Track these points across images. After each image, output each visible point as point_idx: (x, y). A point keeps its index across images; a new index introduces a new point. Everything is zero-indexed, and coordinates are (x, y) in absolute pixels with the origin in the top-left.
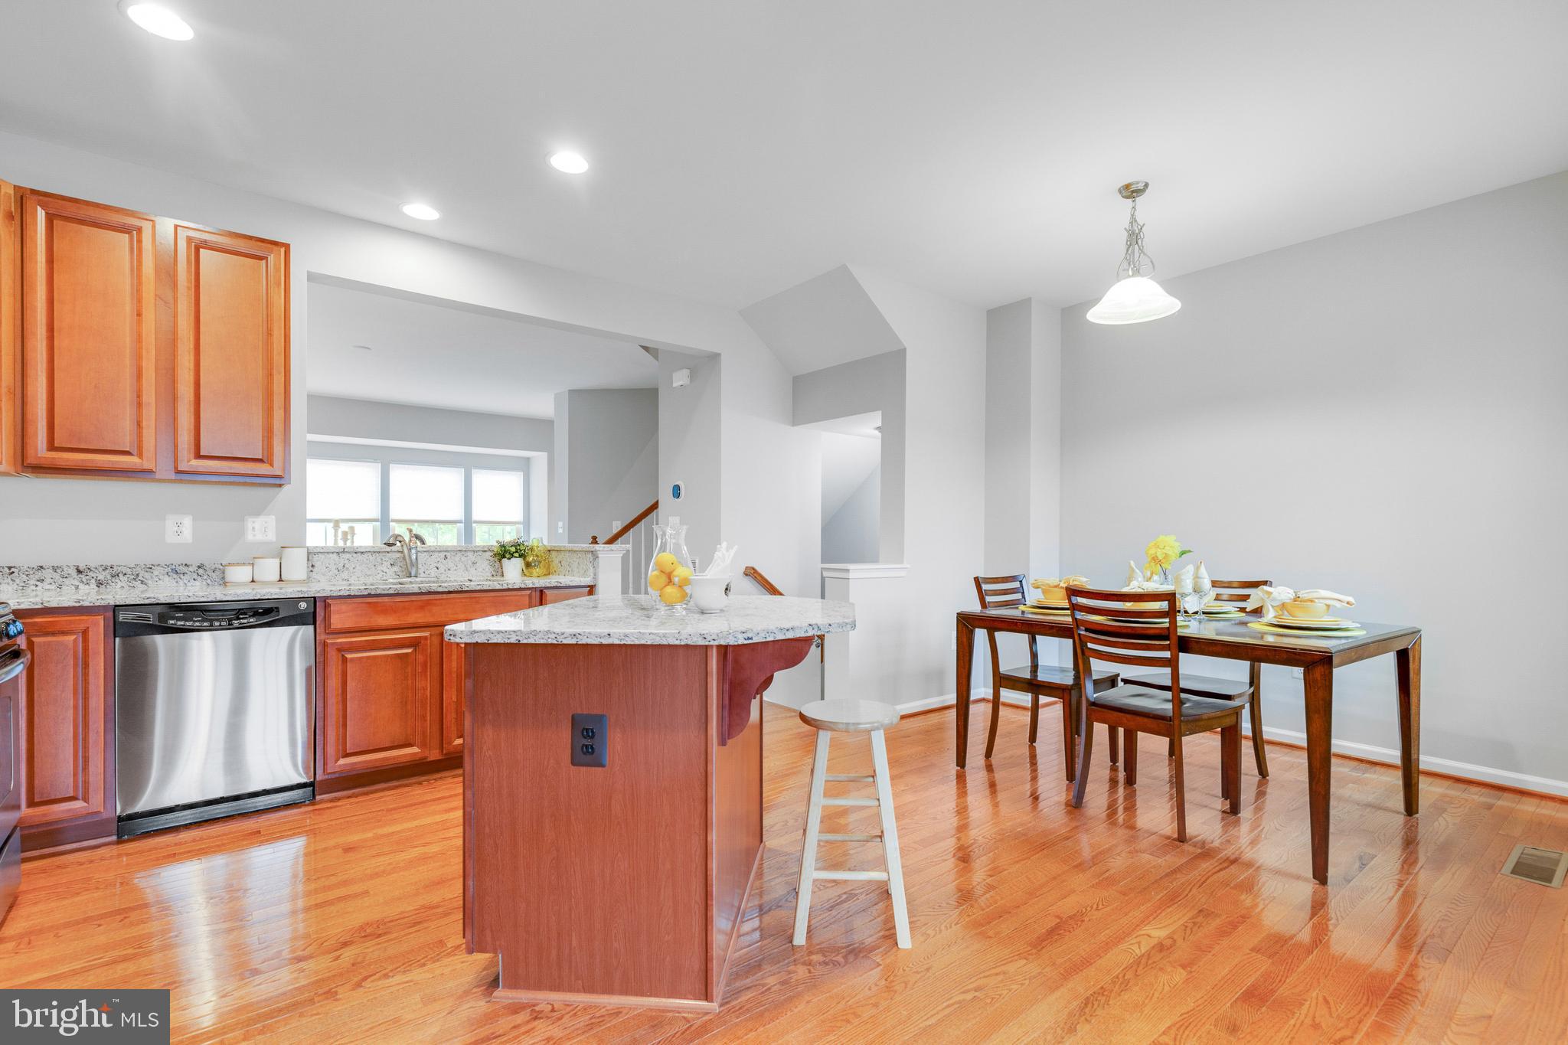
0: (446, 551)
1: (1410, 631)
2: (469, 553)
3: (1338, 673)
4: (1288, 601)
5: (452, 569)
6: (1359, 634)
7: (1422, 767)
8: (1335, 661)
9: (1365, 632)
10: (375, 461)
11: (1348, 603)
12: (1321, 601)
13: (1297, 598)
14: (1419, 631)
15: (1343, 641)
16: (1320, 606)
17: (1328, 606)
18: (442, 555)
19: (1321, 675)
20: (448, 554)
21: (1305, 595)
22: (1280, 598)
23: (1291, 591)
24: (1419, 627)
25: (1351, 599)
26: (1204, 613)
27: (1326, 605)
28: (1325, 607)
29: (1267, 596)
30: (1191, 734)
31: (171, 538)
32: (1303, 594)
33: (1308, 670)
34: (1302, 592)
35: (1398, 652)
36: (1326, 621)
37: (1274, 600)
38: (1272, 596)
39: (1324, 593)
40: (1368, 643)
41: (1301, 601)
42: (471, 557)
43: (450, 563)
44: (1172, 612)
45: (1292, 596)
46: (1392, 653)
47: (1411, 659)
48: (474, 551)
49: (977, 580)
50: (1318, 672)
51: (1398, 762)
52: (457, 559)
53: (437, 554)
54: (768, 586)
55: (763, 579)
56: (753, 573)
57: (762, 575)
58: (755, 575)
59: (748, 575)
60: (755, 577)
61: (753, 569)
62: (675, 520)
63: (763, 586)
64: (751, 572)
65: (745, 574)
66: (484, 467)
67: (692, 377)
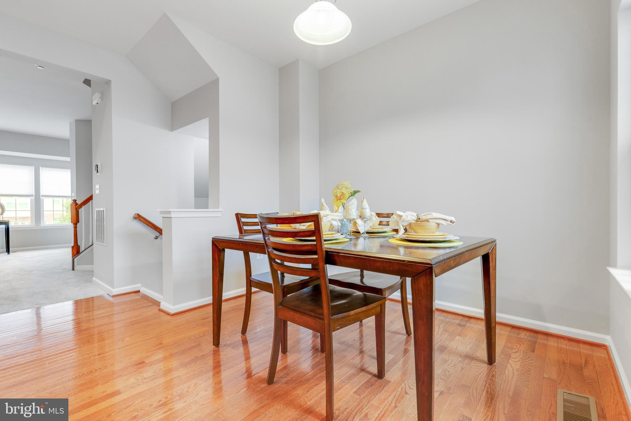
1: (490, 241)
3: (437, 281)
4: (413, 222)
6: (459, 244)
7: (497, 320)
8: (436, 270)
9: (462, 243)
11: (451, 221)
12: (434, 221)
13: (418, 219)
14: (495, 241)
15: (448, 251)
16: (432, 224)
17: (438, 224)
19: (424, 285)
21: (424, 217)
22: (407, 220)
23: (415, 214)
24: (495, 238)
25: (453, 219)
26: (367, 233)
27: (437, 223)
28: (436, 225)
29: (399, 219)
30: (341, 328)
32: (423, 217)
33: (415, 279)
34: (422, 215)
35: (483, 256)
36: (437, 235)
37: (404, 221)
38: (402, 218)
39: (435, 215)
40: (463, 252)
41: (421, 222)
44: (317, 231)
45: (415, 218)
46: (480, 257)
47: (490, 260)
49: (237, 215)
50: (422, 280)
51: (483, 316)
54: (151, 225)
55: (146, 221)
56: (138, 217)
57: (145, 219)
58: (140, 218)
59: (136, 219)
60: (140, 220)
61: (138, 215)
62: (97, 187)
63: (148, 225)
64: (137, 217)
65: (134, 218)
66: (42, 166)
67: (102, 98)
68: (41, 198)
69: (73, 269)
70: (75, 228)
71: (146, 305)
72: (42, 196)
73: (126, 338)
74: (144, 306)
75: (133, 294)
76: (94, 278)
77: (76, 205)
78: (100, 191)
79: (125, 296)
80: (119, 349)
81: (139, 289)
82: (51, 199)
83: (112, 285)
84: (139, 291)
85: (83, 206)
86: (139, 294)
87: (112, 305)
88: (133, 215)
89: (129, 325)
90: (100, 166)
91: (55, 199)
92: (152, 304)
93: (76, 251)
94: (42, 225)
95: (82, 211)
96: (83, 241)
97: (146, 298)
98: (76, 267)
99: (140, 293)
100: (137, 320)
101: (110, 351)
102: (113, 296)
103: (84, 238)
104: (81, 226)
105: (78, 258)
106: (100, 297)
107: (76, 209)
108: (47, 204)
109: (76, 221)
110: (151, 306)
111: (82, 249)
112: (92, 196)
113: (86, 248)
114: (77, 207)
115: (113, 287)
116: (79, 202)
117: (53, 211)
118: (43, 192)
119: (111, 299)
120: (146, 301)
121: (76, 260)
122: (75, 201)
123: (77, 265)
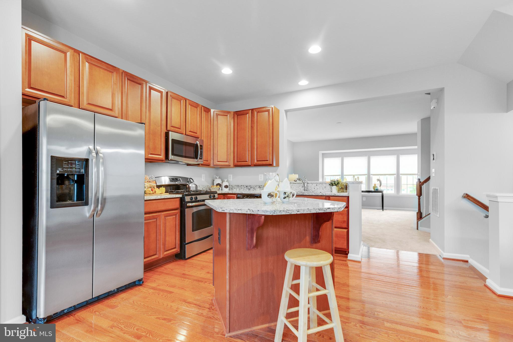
0: (317, 183)
2: (323, 184)
5: (318, 189)
10: (366, 156)
18: (316, 184)
20: (317, 184)
31: (260, 180)
42: (324, 185)
43: (318, 187)
48: (325, 183)
52: (320, 185)
53: (314, 184)
54: (480, 205)
55: (475, 201)
56: (467, 197)
57: (474, 198)
58: (469, 198)
59: (465, 198)
60: (469, 199)
61: (467, 194)
62: (433, 170)
63: (477, 204)
64: (465, 196)
65: (463, 197)
66: (401, 154)
67: (437, 103)
68: (400, 175)
69: (417, 229)
70: (419, 199)
71: (472, 276)
72: (401, 174)
73: (449, 296)
74: (470, 276)
75: (462, 262)
76: (430, 240)
77: (420, 183)
78: (435, 175)
79: (454, 261)
80: (442, 301)
81: (467, 260)
82: (405, 176)
83: (443, 249)
84: (467, 261)
85: (425, 184)
86: (466, 263)
87: (442, 265)
88: (462, 194)
89: (453, 287)
90: (435, 155)
91: (408, 176)
92: (478, 277)
93: (420, 216)
94: (400, 194)
95: (424, 187)
96: (424, 210)
97: (472, 269)
98: (419, 228)
99: (469, 263)
100: (461, 286)
101: (435, 299)
102: (444, 258)
103: (425, 208)
104: (423, 198)
105: (421, 221)
106: (435, 256)
107: (420, 185)
108: (404, 179)
109: (420, 194)
110: (477, 278)
111: (424, 215)
112: (430, 177)
113: (426, 215)
114: (421, 185)
115: (444, 252)
116: (422, 181)
117: (407, 185)
118: (401, 172)
119: (442, 260)
120: (472, 273)
121: (419, 222)
122: (419, 179)
123: (420, 226)
